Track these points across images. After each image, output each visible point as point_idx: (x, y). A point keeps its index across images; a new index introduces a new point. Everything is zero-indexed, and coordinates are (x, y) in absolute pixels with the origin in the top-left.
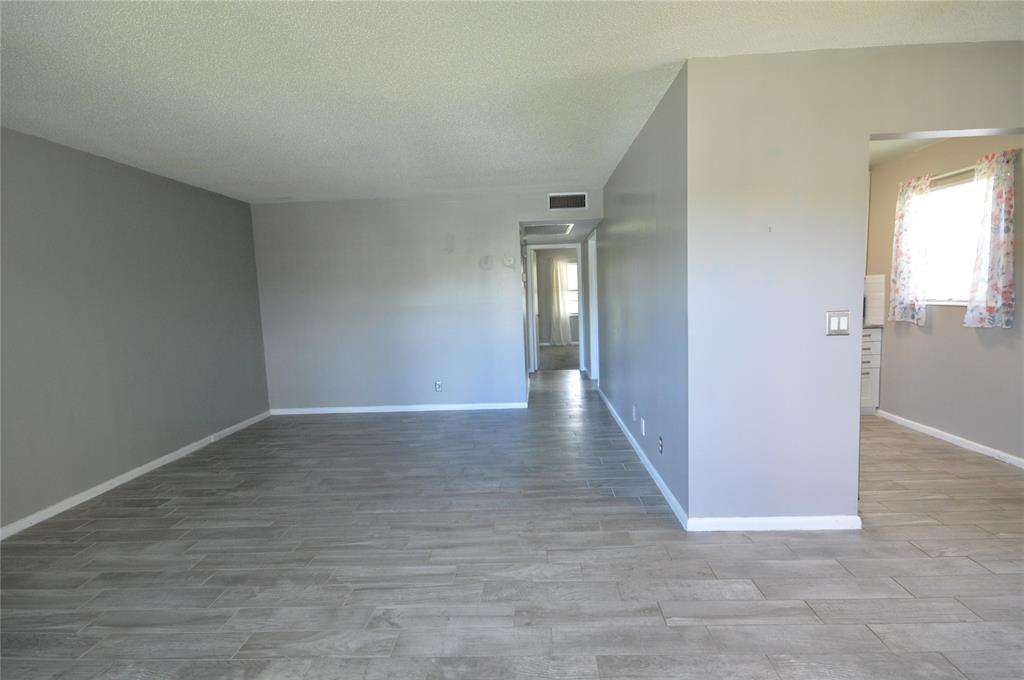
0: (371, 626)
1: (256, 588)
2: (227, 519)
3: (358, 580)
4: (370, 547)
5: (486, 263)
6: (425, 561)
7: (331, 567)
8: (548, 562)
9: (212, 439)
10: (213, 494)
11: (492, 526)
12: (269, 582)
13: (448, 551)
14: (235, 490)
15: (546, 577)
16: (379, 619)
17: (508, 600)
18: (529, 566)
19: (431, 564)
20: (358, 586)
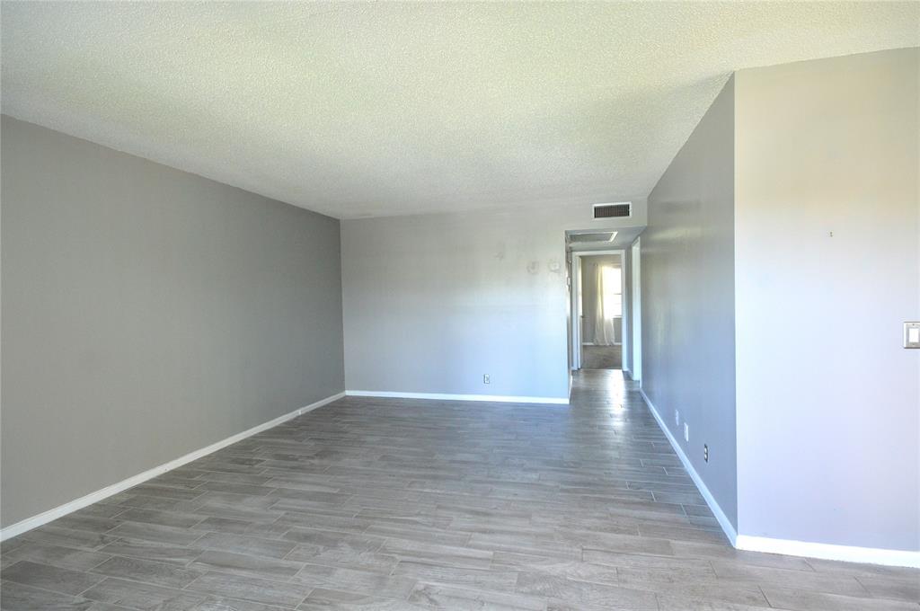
0: (412, 599)
1: (321, 548)
2: (305, 483)
3: (405, 553)
4: (416, 523)
5: (533, 268)
6: (464, 543)
7: (383, 537)
8: (582, 561)
9: (300, 412)
10: (296, 460)
11: (528, 516)
12: (332, 543)
13: (486, 537)
14: (313, 458)
15: (580, 576)
16: (420, 593)
17: (541, 594)
18: (563, 562)
19: (469, 546)
20: (404, 558)
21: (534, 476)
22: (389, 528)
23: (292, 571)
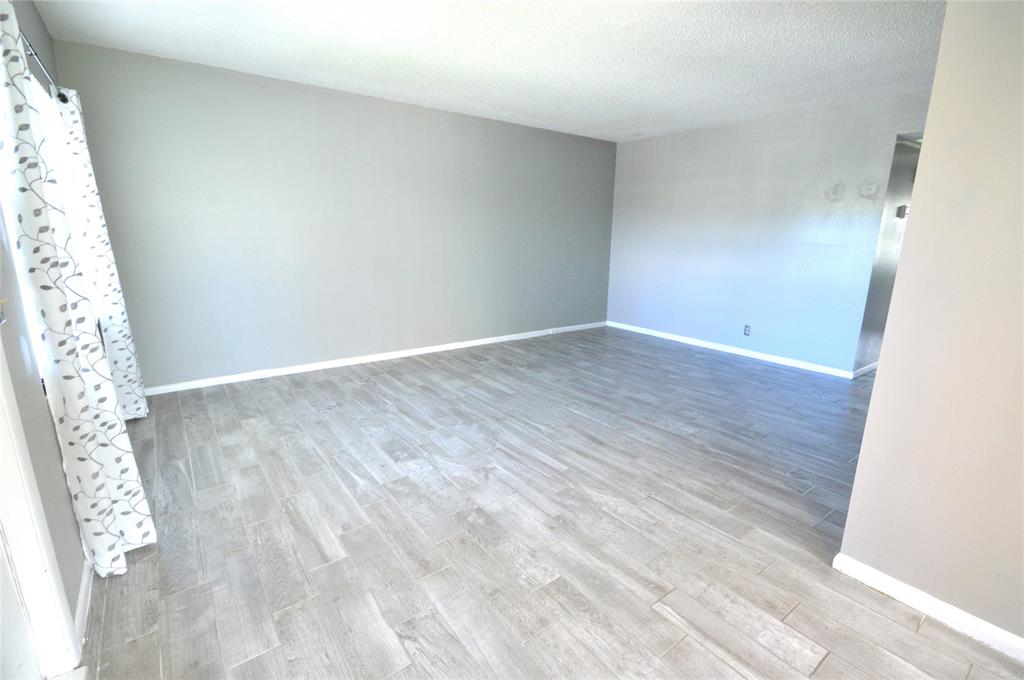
0: (477, 470)
1: (461, 422)
2: (496, 381)
3: (507, 445)
4: (540, 430)
7: (505, 430)
8: (635, 504)
9: (550, 331)
10: (511, 365)
11: (636, 457)
12: (468, 420)
13: (578, 457)
14: (522, 366)
15: (615, 511)
16: (484, 469)
17: (565, 507)
18: (616, 496)
19: (555, 458)
20: (503, 448)
21: (691, 430)
22: (516, 426)
23: (433, 427)
